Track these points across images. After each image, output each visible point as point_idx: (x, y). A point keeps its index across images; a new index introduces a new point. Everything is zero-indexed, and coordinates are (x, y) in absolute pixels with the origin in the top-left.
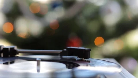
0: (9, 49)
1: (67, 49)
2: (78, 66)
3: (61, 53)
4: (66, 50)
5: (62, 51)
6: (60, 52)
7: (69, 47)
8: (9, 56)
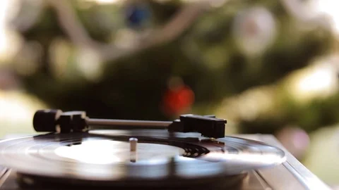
0: (72, 117)
1: (181, 118)
2: (207, 152)
3: (171, 125)
4: (178, 120)
5: (171, 122)
6: (167, 125)
7: (185, 116)
8: (72, 131)
